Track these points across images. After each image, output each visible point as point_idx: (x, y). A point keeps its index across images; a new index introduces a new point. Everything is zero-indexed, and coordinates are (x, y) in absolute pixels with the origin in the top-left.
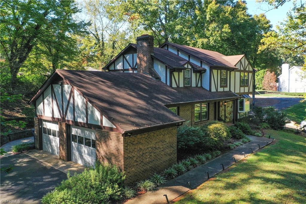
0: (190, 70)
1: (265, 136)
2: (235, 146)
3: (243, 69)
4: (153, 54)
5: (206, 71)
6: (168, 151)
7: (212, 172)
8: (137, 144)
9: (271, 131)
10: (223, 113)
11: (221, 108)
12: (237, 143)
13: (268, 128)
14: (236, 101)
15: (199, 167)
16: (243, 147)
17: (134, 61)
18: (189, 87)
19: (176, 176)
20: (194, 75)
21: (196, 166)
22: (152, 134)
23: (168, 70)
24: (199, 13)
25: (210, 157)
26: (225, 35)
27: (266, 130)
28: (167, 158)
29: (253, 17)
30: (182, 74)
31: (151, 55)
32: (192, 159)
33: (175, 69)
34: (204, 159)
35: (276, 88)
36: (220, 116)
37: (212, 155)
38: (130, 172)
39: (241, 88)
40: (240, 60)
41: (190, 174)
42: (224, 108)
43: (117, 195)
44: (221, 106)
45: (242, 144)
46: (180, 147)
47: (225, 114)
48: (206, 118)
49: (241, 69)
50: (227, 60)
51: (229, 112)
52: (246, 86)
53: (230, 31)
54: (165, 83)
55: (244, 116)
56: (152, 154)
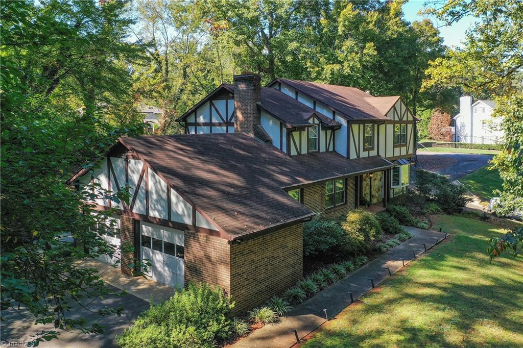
0: (317, 126)
1: (433, 227)
2: (388, 246)
3: (398, 120)
4: (259, 103)
5: (342, 127)
6: (291, 261)
7: (357, 292)
8: (248, 253)
9: (443, 216)
10: (368, 191)
11: (364, 183)
12: (391, 241)
13: (439, 211)
14: (388, 173)
15: (337, 284)
16: (401, 248)
17: (229, 110)
18: (316, 152)
19: (305, 299)
20: (322, 133)
21: (332, 282)
22: (269, 237)
23: (285, 130)
24: (326, 22)
25: (352, 267)
26: (368, 58)
27: (435, 216)
28: (289, 271)
29: (412, 25)
30: (304, 134)
31: (257, 105)
32: (325, 271)
33: (295, 128)
34: (343, 271)
35: (451, 137)
36: (364, 196)
37: (354, 263)
38: (238, 296)
39: (395, 149)
40: (394, 106)
41: (325, 295)
42: (368, 182)
43: (223, 331)
44: (365, 180)
45: (398, 242)
46: (308, 254)
47: (371, 192)
48: (342, 202)
49: (395, 120)
50: (373, 105)
51: (377, 187)
52: (403, 146)
53: (376, 53)
54: (279, 148)
55: (401, 194)
56: (269, 267)
